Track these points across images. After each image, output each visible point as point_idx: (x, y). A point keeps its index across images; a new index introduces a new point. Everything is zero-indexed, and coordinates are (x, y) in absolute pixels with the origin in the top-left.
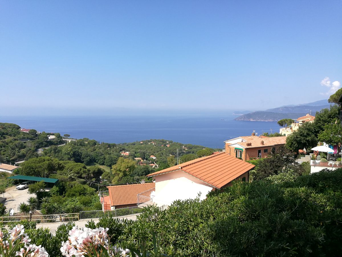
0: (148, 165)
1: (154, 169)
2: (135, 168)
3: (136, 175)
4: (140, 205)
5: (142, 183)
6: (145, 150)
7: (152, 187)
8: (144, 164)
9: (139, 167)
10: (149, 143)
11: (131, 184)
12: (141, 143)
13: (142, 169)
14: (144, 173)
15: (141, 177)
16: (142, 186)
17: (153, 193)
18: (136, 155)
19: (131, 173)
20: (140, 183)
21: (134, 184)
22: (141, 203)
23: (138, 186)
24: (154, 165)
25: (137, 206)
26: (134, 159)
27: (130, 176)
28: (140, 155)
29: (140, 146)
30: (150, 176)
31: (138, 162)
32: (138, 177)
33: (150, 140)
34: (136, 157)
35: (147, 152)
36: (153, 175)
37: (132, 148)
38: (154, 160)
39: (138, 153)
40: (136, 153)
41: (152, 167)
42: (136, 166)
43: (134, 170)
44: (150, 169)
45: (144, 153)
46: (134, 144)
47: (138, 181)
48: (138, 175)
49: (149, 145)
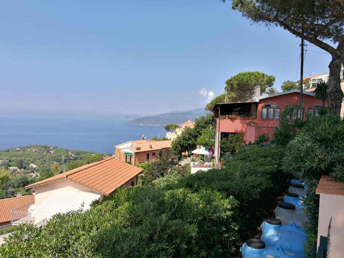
0: (27, 175)
1: (34, 179)
2: (9, 179)
3: (11, 187)
4: (15, 222)
5: (18, 197)
6: (23, 158)
7: (31, 200)
8: (21, 174)
9: (15, 178)
10: (28, 150)
11: (3, 198)
12: (18, 149)
13: (19, 180)
14: (21, 184)
15: (17, 189)
16: (17, 199)
17: (32, 207)
18: (10, 163)
19: (4, 185)
20: (16, 196)
21: (7, 198)
22: (16, 220)
23: (13, 200)
24: (34, 174)
25: (11, 223)
26: (8, 169)
27: (2, 189)
28: (16, 164)
29: (16, 153)
30: (28, 187)
31: (14, 172)
32: (13, 189)
33: (29, 146)
34: (10, 166)
35: (26, 160)
36: (32, 186)
37: (6, 156)
38: (35, 168)
39: (13, 161)
40: (10, 161)
41: (32, 177)
42: (10, 177)
43: (8, 182)
44: (29, 179)
45: (21, 161)
46: (8, 151)
47: (13, 194)
48: (14, 187)
49: (29, 151)
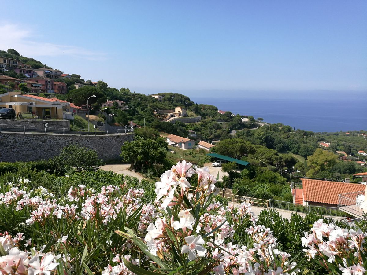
0: (354, 162)
1: (362, 168)
2: (336, 163)
3: (336, 171)
5: (345, 183)
6: (351, 143)
7: (359, 189)
8: (349, 160)
9: (341, 163)
10: (359, 135)
11: (329, 181)
12: (347, 133)
13: (346, 166)
14: (348, 171)
15: (343, 175)
16: (344, 185)
18: (338, 147)
19: (331, 168)
20: (343, 182)
21: (334, 181)
23: (339, 185)
24: (362, 162)
26: (335, 153)
27: (329, 171)
28: (343, 149)
29: (345, 137)
31: (341, 157)
32: (339, 174)
33: (359, 131)
34: (338, 150)
35: (354, 146)
37: (334, 139)
38: (364, 157)
39: (341, 145)
40: (338, 145)
41: (360, 165)
42: (337, 161)
43: (335, 166)
44: (357, 167)
45: (350, 146)
46: (337, 135)
47: (338, 179)
48: (340, 172)
49: (359, 137)
